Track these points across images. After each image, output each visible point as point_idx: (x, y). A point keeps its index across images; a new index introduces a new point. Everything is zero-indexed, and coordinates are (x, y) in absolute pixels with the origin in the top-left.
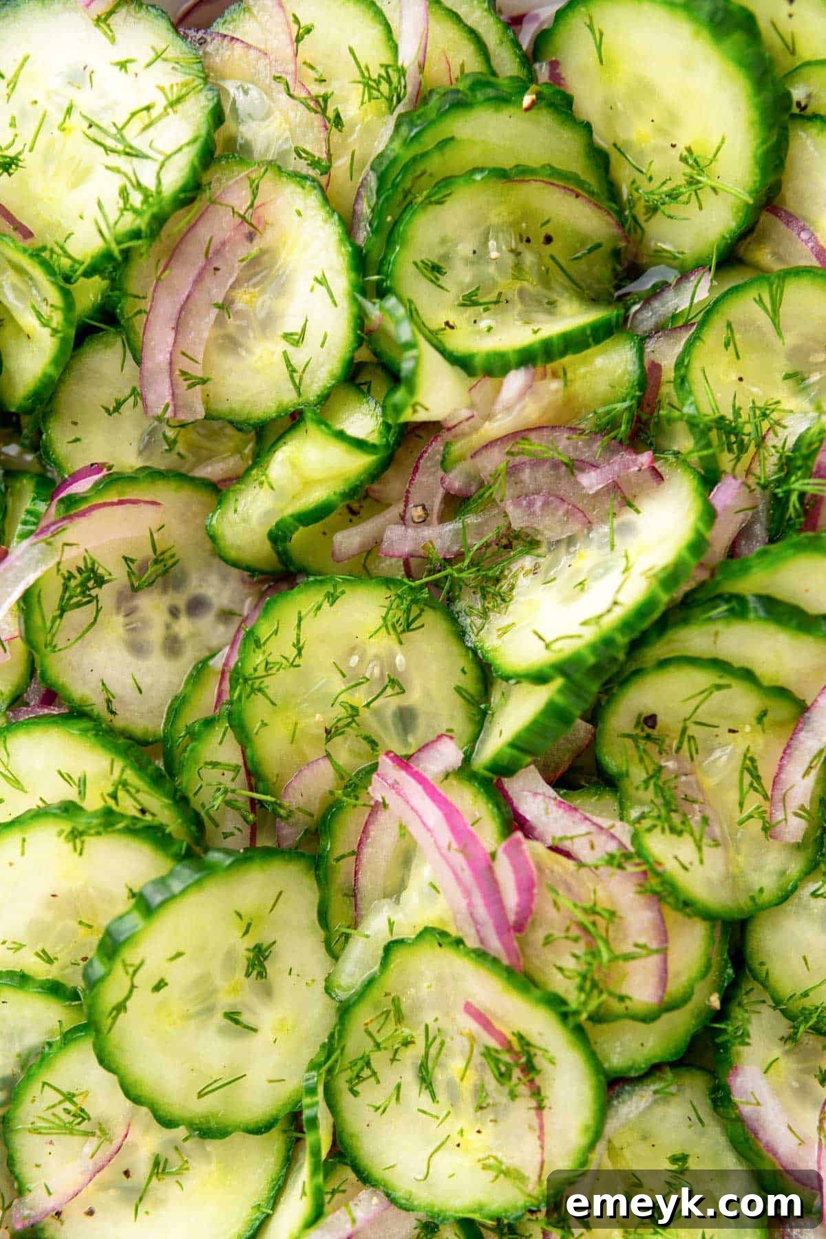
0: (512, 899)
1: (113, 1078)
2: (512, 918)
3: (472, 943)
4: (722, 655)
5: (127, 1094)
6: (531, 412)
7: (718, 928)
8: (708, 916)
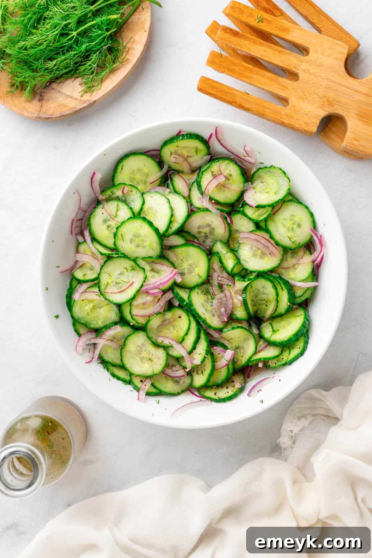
0: (151, 291)
1: (126, 219)
2: (148, 291)
3: (144, 284)
4: (190, 330)
5: (123, 222)
6: (235, 301)
7: (144, 326)
8: (147, 324)
